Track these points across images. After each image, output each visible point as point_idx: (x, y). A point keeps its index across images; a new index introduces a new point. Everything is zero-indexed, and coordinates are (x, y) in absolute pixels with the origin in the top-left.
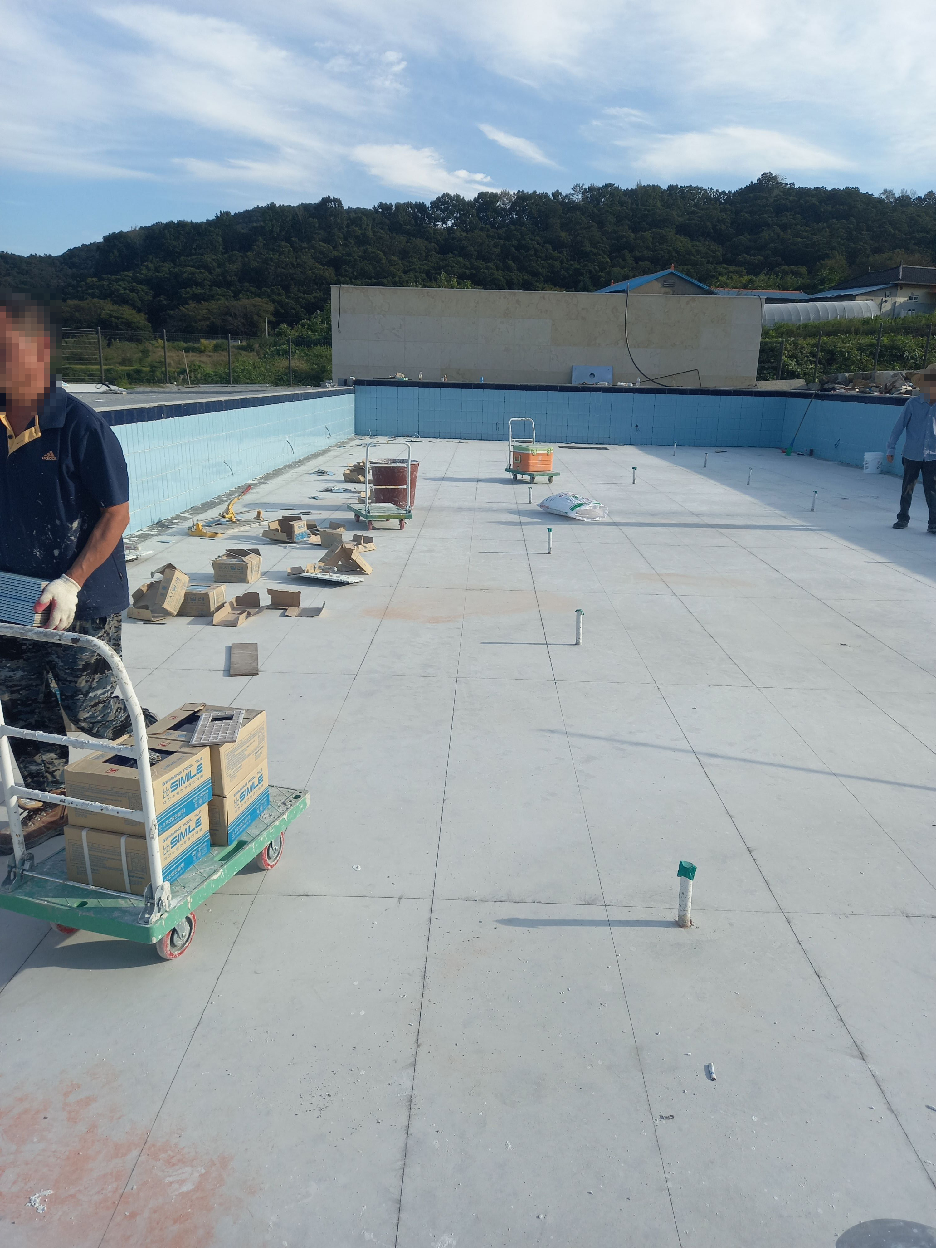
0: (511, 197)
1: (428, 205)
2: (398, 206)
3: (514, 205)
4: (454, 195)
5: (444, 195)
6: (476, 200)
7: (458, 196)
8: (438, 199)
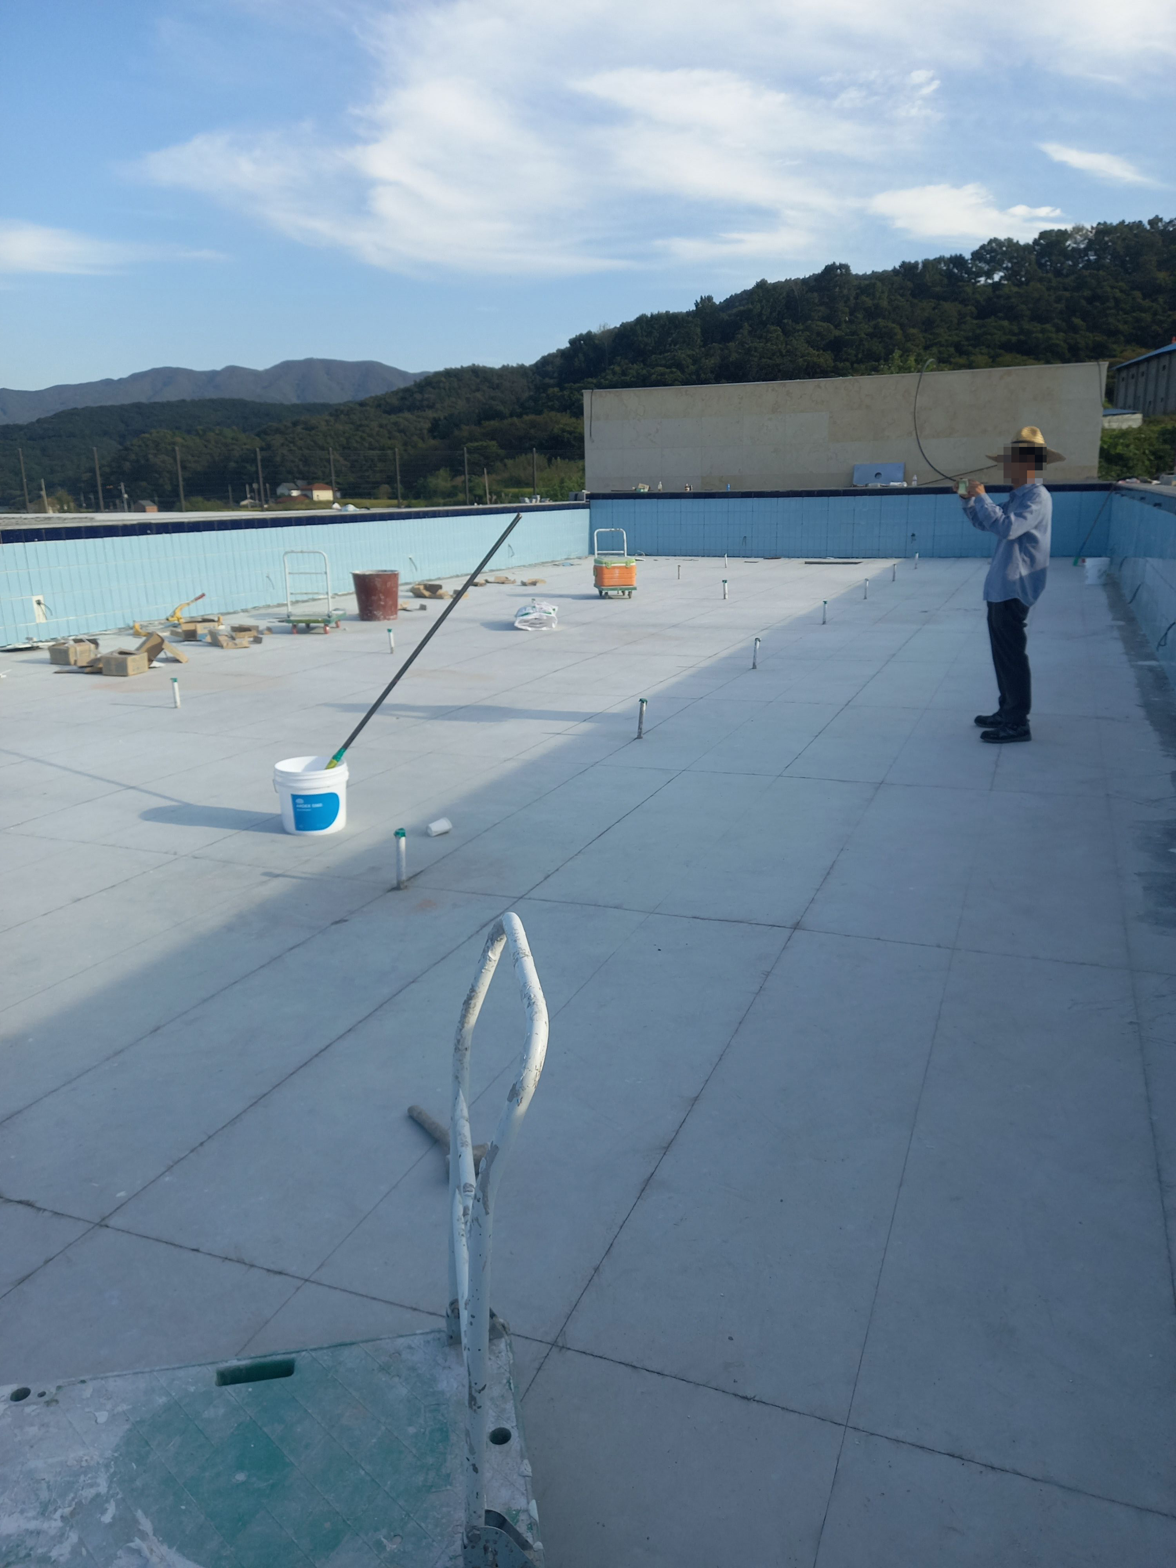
0: (1086, 233)
1: (968, 256)
2: (926, 263)
3: (1091, 243)
4: (1005, 240)
5: (991, 242)
6: (1036, 242)
7: (1009, 240)
8: (983, 247)
